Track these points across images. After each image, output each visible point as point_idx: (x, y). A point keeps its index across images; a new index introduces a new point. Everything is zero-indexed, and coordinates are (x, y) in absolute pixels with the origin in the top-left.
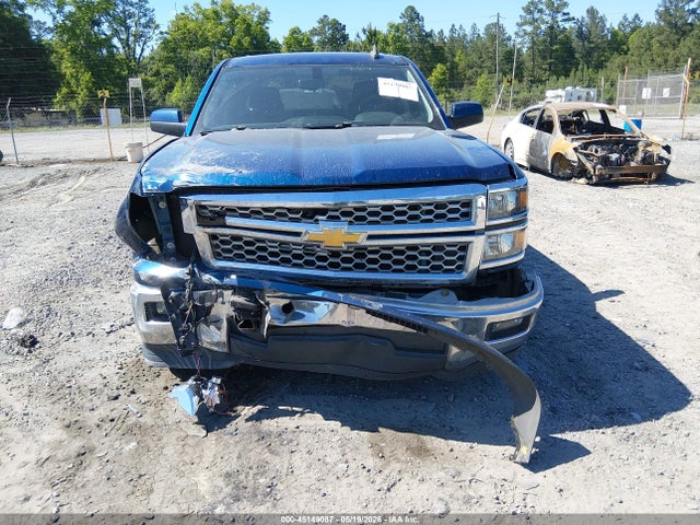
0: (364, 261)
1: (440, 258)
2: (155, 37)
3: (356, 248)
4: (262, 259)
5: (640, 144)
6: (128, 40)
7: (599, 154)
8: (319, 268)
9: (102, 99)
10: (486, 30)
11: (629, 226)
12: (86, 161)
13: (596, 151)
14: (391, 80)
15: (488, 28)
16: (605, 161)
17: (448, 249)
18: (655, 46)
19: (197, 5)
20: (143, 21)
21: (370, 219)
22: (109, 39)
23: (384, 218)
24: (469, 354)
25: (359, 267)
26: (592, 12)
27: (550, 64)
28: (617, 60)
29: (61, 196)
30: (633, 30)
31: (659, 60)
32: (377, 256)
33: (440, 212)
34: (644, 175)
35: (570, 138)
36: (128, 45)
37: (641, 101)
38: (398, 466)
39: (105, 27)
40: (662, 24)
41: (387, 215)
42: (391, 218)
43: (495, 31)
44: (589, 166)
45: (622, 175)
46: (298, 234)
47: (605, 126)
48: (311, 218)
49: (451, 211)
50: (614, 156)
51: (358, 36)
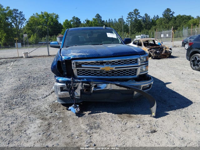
0: (114, 74)
1: (131, 72)
2: (25, 23)
3: (112, 71)
4: (90, 75)
5: (164, 48)
6: (17, 24)
7: (154, 51)
8: (104, 76)
9: (16, 40)
10: (118, 20)
11: (164, 68)
12: (11, 58)
13: (153, 50)
14: (110, 33)
15: (119, 19)
16: (156, 53)
17: (132, 70)
18: (163, 23)
19: (37, 14)
20: (21, 18)
21: (115, 64)
22: (11, 23)
23: (119, 64)
24: (139, 94)
25: (113, 75)
26: (146, 15)
27: (136, 29)
28: (154, 27)
29: (8, 67)
30: (157, 19)
31: (165, 27)
32: (117, 73)
33: (131, 62)
34: (165, 56)
35: (146, 47)
36: (17, 25)
37: (161, 38)
38: (126, 120)
39: (10, 20)
40: (164, 17)
41: (119, 63)
42: (120, 63)
43: (121, 20)
44: (152, 54)
45: (160, 56)
46: (99, 68)
47: (155, 44)
48: (102, 64)
49: (133, 61)
50: (158, 51)
51: (84, 22)
